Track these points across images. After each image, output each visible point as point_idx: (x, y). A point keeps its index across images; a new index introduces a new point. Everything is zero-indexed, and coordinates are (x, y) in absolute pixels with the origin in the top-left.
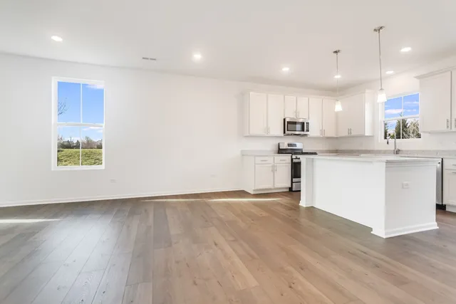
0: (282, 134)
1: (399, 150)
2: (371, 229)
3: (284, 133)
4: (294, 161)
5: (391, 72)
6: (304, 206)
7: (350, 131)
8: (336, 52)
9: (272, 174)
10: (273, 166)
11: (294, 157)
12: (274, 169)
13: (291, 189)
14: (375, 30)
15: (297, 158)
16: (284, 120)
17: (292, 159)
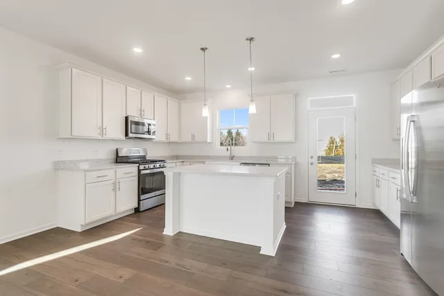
0: (124, 138)
1: (234, 156)
2: (259, 248)
3: (127, 135)
4: (143, 172)
5: (229, 86)
6: (172, 234)
7: (193, 136)
8: (203, 49)
9: (113, 194)
10: (115, 184)
11: (142, 167)
12: (116, 187)
13: (137, 210)
14: (247, 39)
15: (145, 169)
16: (127, 118)
17: (139, 171)
